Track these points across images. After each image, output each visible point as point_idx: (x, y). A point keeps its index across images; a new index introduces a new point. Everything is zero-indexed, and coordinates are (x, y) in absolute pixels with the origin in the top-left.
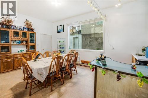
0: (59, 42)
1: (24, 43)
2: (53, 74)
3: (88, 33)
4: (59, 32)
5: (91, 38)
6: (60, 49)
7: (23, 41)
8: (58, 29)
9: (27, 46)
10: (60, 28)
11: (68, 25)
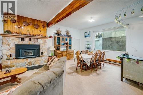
0: (87, 44)
1: (65, 45)
2: (92, 63)
3: (109, 37)
4: (86, 37)
5: (112, 41)
6: (87, 50)
7: (65, 43)
8: (85, 35)
9: (67, 47)
10: (87, 34)
11: (94, 32)
